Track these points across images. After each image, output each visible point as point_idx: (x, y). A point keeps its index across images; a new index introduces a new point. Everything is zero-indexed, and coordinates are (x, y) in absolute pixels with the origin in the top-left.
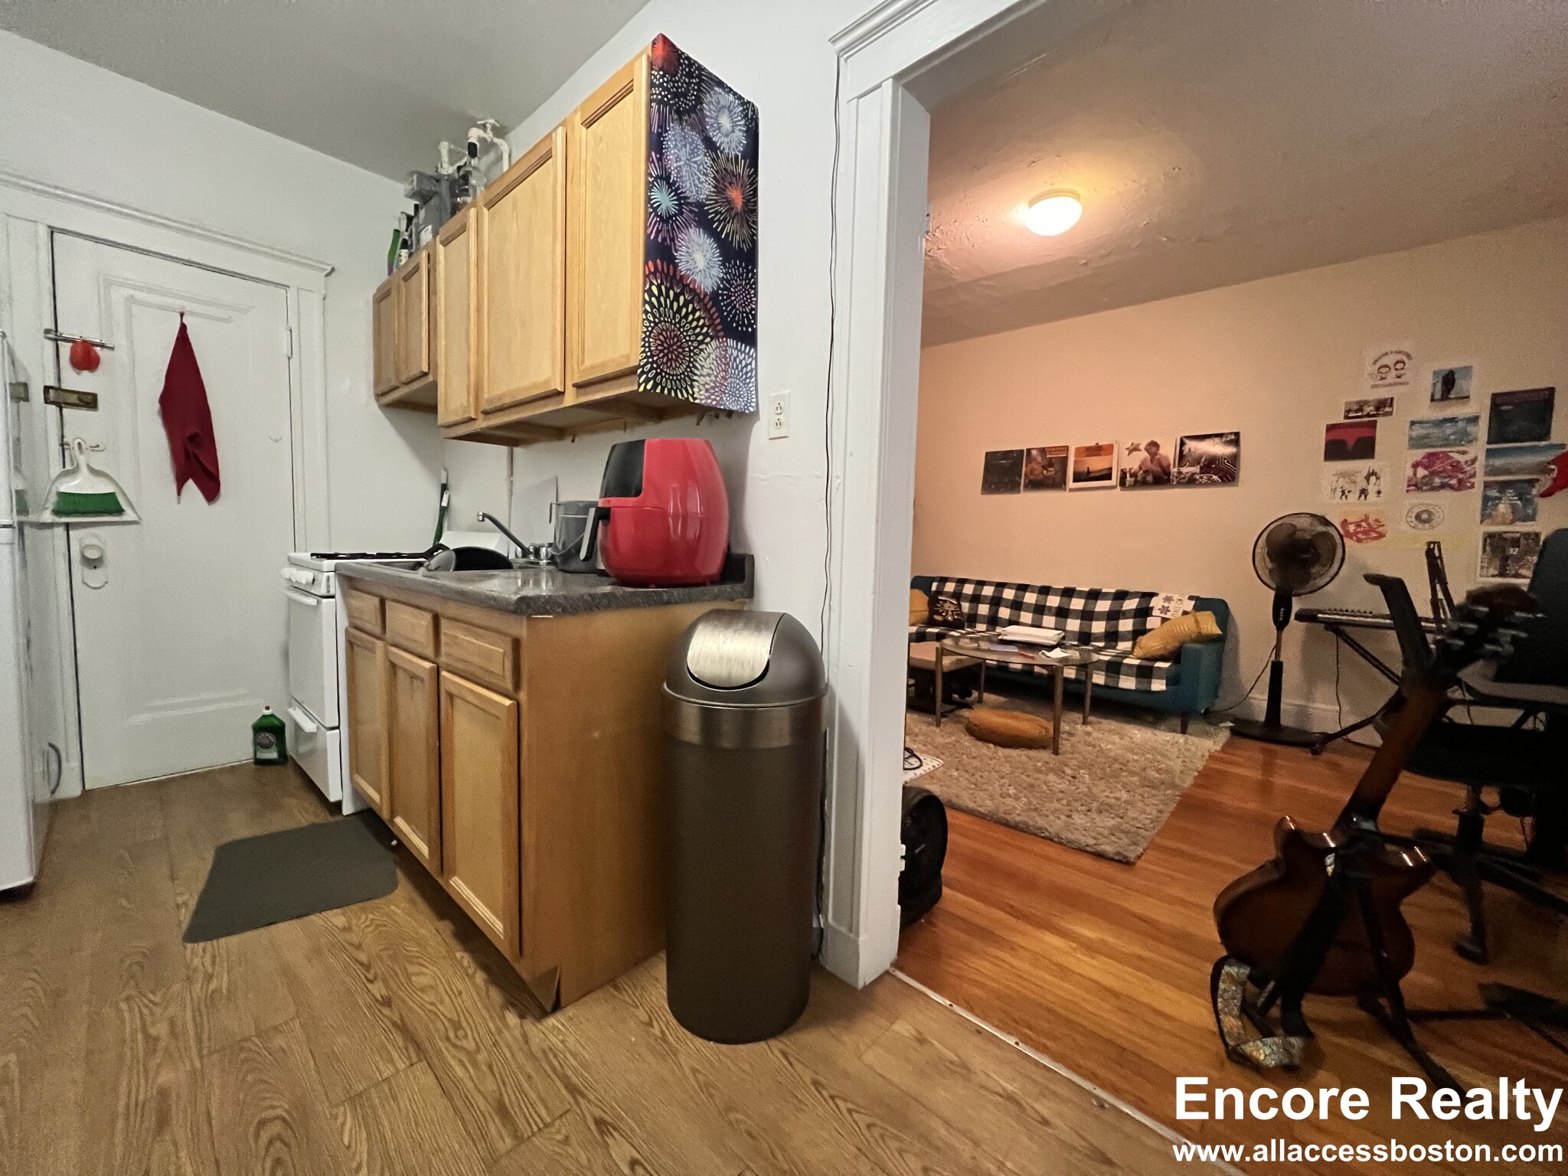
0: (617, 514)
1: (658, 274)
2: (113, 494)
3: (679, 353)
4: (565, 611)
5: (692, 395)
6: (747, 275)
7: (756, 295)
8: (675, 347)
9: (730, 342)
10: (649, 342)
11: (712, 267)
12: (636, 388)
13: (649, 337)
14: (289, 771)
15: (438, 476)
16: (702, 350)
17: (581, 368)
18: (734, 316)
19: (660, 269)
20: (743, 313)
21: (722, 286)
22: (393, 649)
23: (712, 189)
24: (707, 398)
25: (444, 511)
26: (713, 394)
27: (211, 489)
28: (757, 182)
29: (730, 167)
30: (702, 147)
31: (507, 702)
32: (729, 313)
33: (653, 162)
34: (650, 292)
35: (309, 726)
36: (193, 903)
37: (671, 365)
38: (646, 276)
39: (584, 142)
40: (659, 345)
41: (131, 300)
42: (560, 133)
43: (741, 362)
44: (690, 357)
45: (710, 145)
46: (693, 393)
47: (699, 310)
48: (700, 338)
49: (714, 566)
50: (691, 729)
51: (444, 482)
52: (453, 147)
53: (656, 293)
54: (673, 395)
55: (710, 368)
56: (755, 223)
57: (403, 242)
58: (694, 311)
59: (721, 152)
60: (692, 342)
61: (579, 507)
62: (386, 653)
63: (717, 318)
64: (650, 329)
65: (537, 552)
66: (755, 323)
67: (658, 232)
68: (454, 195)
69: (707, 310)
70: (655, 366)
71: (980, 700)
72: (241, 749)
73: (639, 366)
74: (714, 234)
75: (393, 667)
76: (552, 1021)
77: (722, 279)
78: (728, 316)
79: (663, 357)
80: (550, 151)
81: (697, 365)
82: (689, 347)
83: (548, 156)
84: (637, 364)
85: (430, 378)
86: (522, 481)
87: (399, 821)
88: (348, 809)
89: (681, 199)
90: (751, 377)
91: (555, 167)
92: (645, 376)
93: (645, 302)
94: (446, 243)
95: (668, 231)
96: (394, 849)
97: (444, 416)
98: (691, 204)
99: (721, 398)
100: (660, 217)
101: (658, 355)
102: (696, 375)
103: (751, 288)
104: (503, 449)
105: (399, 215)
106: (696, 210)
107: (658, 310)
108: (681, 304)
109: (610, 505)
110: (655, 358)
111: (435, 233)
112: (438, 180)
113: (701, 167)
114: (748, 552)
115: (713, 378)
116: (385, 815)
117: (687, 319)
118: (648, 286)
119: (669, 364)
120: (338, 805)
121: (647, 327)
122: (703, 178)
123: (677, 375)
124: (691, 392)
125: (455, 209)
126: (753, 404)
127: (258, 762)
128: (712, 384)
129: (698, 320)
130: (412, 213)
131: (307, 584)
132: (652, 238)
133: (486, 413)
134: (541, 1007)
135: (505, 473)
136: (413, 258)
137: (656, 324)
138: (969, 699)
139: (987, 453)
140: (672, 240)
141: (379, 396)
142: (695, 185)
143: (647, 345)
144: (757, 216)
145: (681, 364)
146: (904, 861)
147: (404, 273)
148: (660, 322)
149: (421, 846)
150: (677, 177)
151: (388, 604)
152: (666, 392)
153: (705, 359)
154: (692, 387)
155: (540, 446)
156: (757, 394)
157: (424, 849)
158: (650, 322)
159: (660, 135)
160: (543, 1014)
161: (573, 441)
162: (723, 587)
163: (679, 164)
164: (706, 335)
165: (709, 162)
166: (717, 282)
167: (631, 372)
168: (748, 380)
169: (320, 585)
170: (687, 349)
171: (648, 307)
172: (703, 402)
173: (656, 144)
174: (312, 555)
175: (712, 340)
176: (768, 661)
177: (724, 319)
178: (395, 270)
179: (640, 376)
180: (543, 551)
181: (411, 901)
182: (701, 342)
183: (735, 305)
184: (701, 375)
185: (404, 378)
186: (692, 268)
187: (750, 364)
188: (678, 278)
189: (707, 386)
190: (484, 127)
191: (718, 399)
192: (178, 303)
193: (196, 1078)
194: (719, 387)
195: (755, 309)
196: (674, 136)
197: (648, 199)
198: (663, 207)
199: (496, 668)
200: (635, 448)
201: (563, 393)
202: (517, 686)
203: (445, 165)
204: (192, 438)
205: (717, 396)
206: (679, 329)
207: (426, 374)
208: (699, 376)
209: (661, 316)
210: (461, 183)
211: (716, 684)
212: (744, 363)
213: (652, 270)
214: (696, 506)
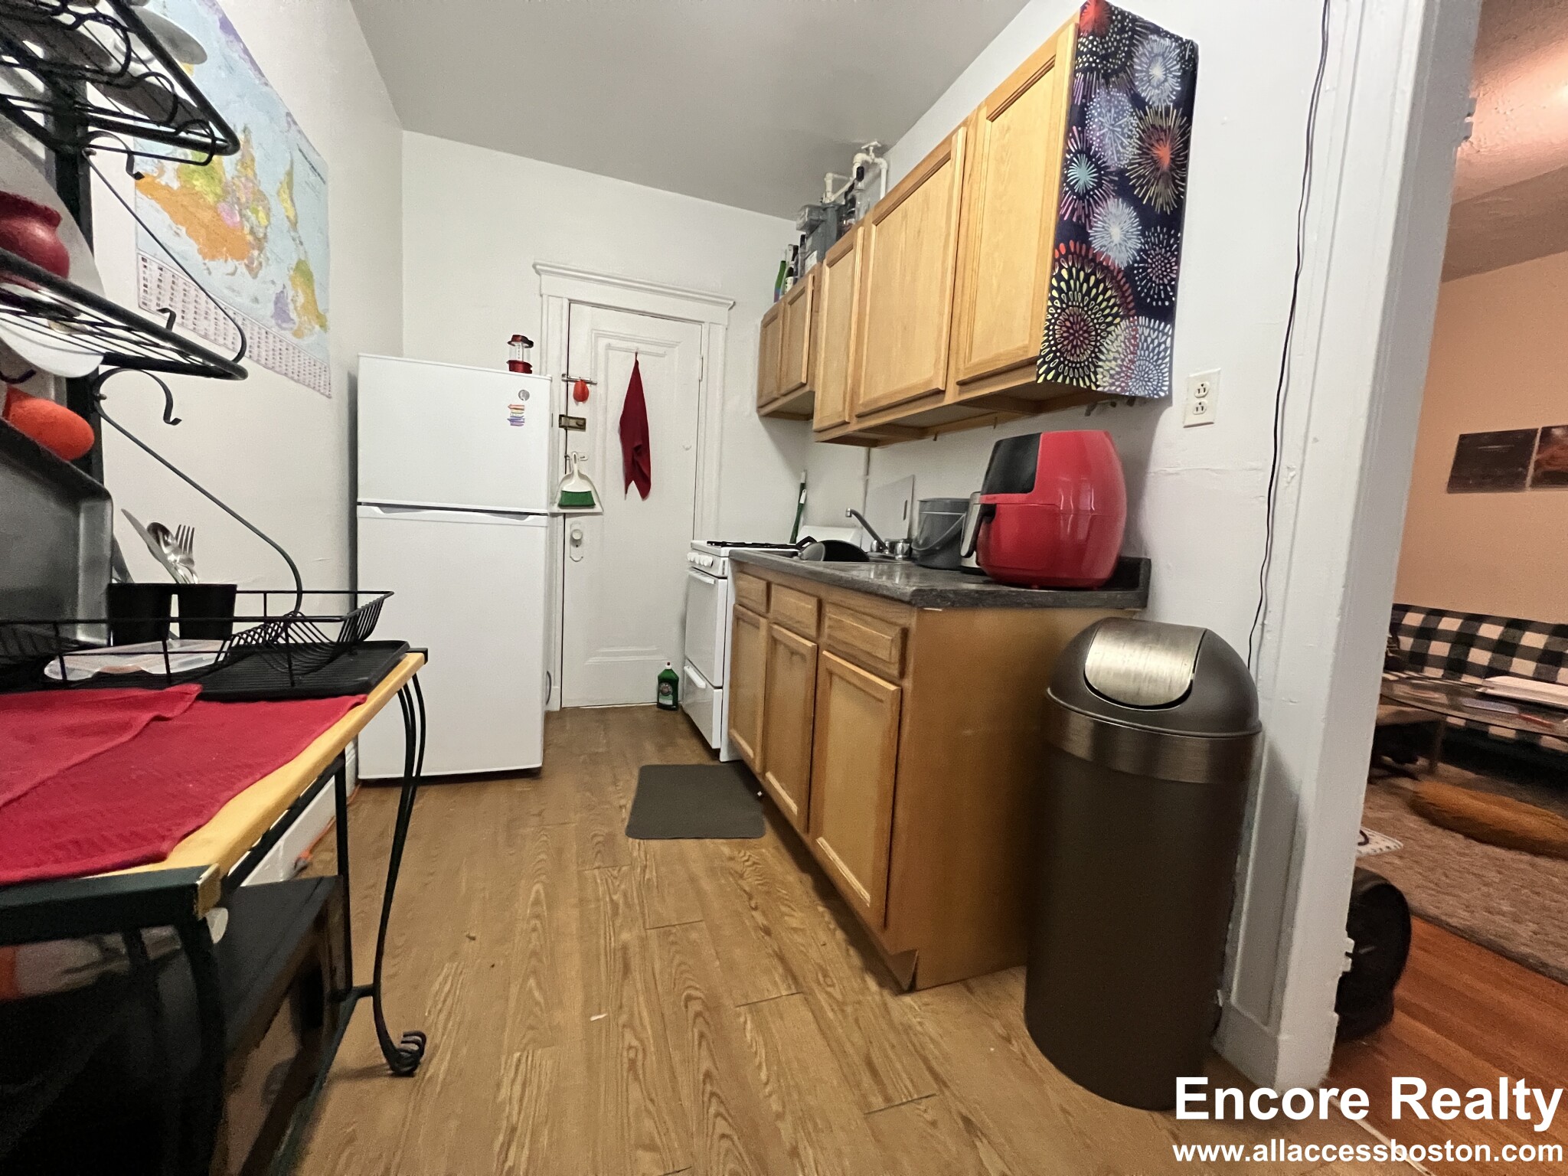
0: (1002, 510)
1: (1070, 256)
2: (589, 493)
3: (1085, 338)
4: (953, 605)
5: (1095, 383)
6: (1169, 241)
7: (1178, 263)
8: (1081, 332)
9: (1142, 320)
10: (1054, 330)
11: (1130, 239)
12: (1034, 379)
13: (1055, 324)
14: (679, 717)
15: (798, 476)
16: (1110, 333)
17: (968, 366)
18: (1149, 290)
19: (1072, 250)
20: (1159, 285)
21: (1138, 258)
22: (776, 627)
23: (1137, 151)
24: (1113, 384)
25: (801, 508)
26: (1118, 380)
27: (645, 490)
28: (1190, 132)
29: (1158, 122)
30: (1128, 106)
31: (892, 688)
32: (1143, 288)
33: (1073, 136)
34: (1060, 278)
35: (701, 683)
36: (629, 806)
37: (1075, 352)
38: (1055, 260)
39: (987, 137)
40: (1064, 332)
41: (609, 347)
42: (961, 132)
43: (1152, 341)
44: (1096, 341)
45: (1138, 102)
46: (1097, 380)
47: (1111, 289)
48: (1110, 319)
49: (1105, 570)
50: (1079, 742)
51: (803, 482)
52: (836, 176)
53: (1066, 277)
54: (1075, 383)
55: (1117, 352)
56: (1184, 180)
57: (790, 272)
58: (1105, 290)
59: (1150, 107)
60: (1100, 324)
61: (946, 504)
62: (770, 629)
63: (1129, 296)
64: (1056, 316)
65: (893, 546)
66: (1175, 295)
67: (1074, 210)
68: (840, 220)
69: (1119, 288)
70: (1058, 354)
71: (1431, 771)
72: (646, 694)
73: (1038, 358)
74: (1135, 202)
75: (774, 642)
76: (908, 999)
77: (1138, 251)
78: (1142, 291)
79: (1068, 345)
80: (949, 154)
81: (1104, 350)
82: (1096, 330)
83: (947, 158)
84: (1038, 354)
85: (807, 388)
86: (877, 479)
87: (769, 776)
88: (724, 757)
89: (1101, 169)
90: (1164, 358)
91: (950, 172)
92: (1046, 366)
93: (1052, 287)
94: (831, 265)
95: (1084, 207)
96: (760, 799)
97: (817, 423)
98: (1111, 173)
99: (1127, 384)
100: (1077, 194)
101: (1062, 343)
102: (1100, 360)
103: (1173, 255)
104: (862, 450)
105: (787, 247)
106: (1116, 179)
107: (1067, 294)
108: (1091, 285)
109: (996, 501)
110: (1059, 347)
111: (821, 259)
112: (825, 209)
113: (1126, 130)
114: (1143, 556)
115: (1119, 362)
116: (757, 768)
117: (1096, 301)
118: (1057, 271)
119: (1073, 352)
120: (718, 751)
121: (1052, 315)
122: (1126, 141)
123: (1080, 363)
124: (1094, 380)
125: (841, 232)
126: (1166, 388)
127: (660, 706)
128: (1118, 369)
129: (1108, 300)
130: (798, 244)
131: (707, 566)
132: (1065, 218)
133: (860, 416)
134: (897, 983)
135: (861, 471)
136: (797, 284)
137: (1063, 310)
138: (1410, 766)
139: (1463, 437)
140: (1087, 216)
141: (760, 407)
142: (1118, 152)
143: (1051, 333)
144: (1186, 171)
145: (1085, 350)
146: (1350, 960)
147: (789, 299)
148: (1068, 306)
149: (791, 804)
150: (1099, 147)
151: (774, 587)
152: (1067, 381)
153: (1112, 342)
154: (1096, 374)
155: (897, 446)
156: (1170, 376)
157: (794, 808)
158: (1056, 308)
159: (1084, 105)
160: (900, 991)
161: (935, 439)
162: (1113, 593)
163: (1102, 132)
164: (1115, 316)
165: (1135, 121)
166: (1133, 255)
167: (1032, 362)
168: (1160, 362)
169: (718, 568)
170: (1094, 333)
171: (1055, 293)
172: (1106, 389)
173: (1078, 117)
174: (708, 542)
175: (1121, 321)
176: (1191, 682)
177: (1136, 295)
178: (781, 297)
179: (1040, 367)
180: (900, 546)
181: (776, 848)
182: (1110, 324)
183: (1151, 278)
184: (1107, 360)
185: (783, 391)
186: (1106, 243)
187: (1165, 342)
188: (1090, 257)
189: (1112, 372)
190: (867, 151)
191: (1123, 384)
192: (634, 346)
193: (643, 941)
194: (1125, 372)
195: (1176, 280)
196: (1099, 103)
197: (1065, 178)
198: (1081, 183)
199: (883, 654)
200: (1025, 443)
201: (943, 392)
202: (902, 674)
203: (829, 195)
204: (637, 448)
205: (1123, 382)
206: (1087, 312)
207: (803, 385)
208: (1104, 361)
209: (1069, 300)
210: (847, 209)
211: (1121, 699)
212: (1156, 342)
213: (1063, 252)
214: (1089, 502)
